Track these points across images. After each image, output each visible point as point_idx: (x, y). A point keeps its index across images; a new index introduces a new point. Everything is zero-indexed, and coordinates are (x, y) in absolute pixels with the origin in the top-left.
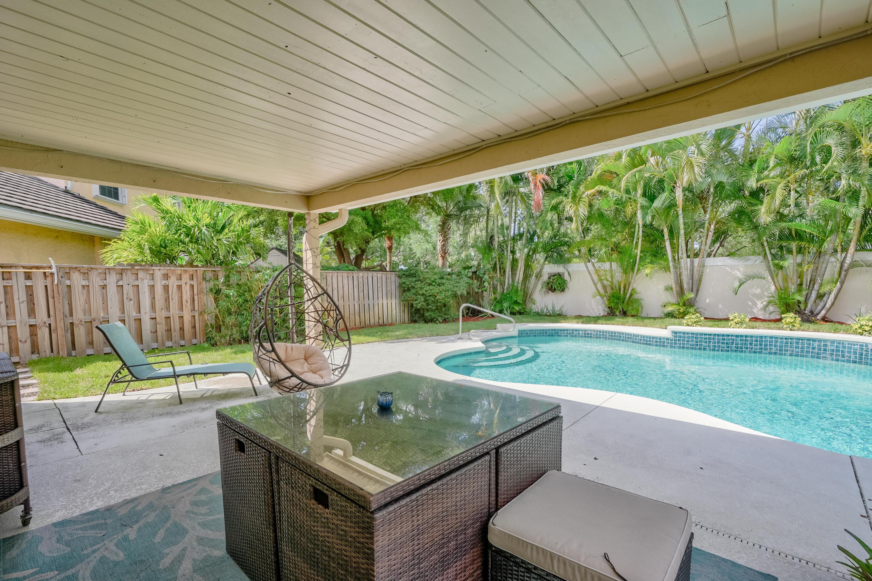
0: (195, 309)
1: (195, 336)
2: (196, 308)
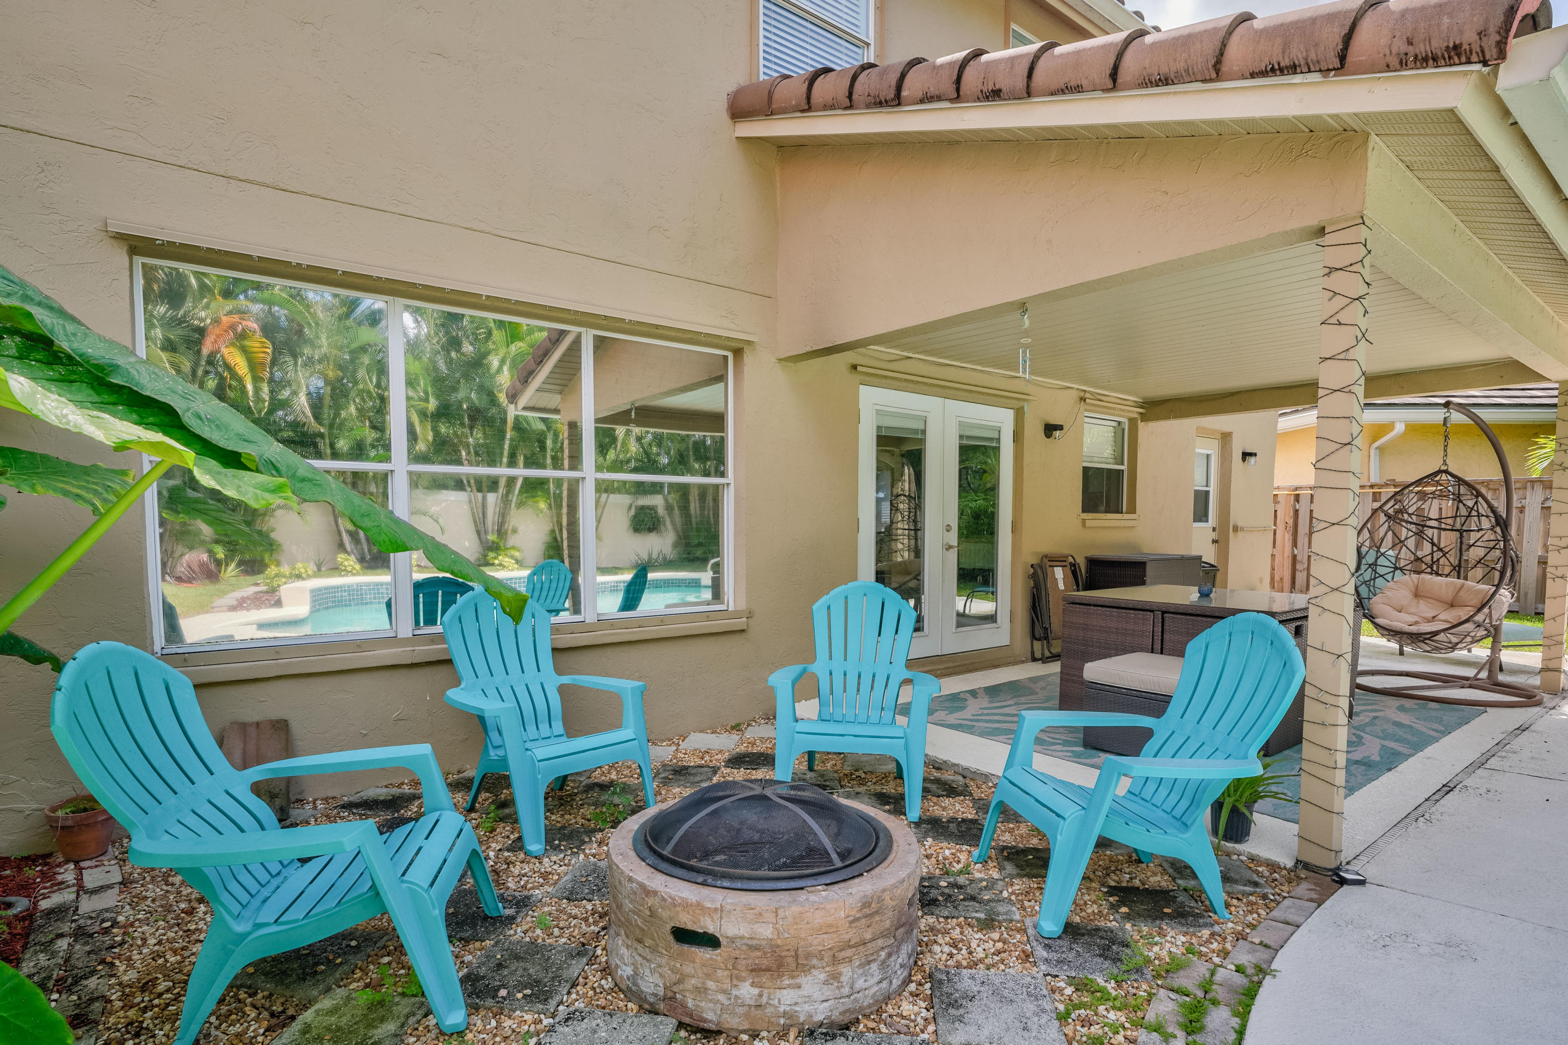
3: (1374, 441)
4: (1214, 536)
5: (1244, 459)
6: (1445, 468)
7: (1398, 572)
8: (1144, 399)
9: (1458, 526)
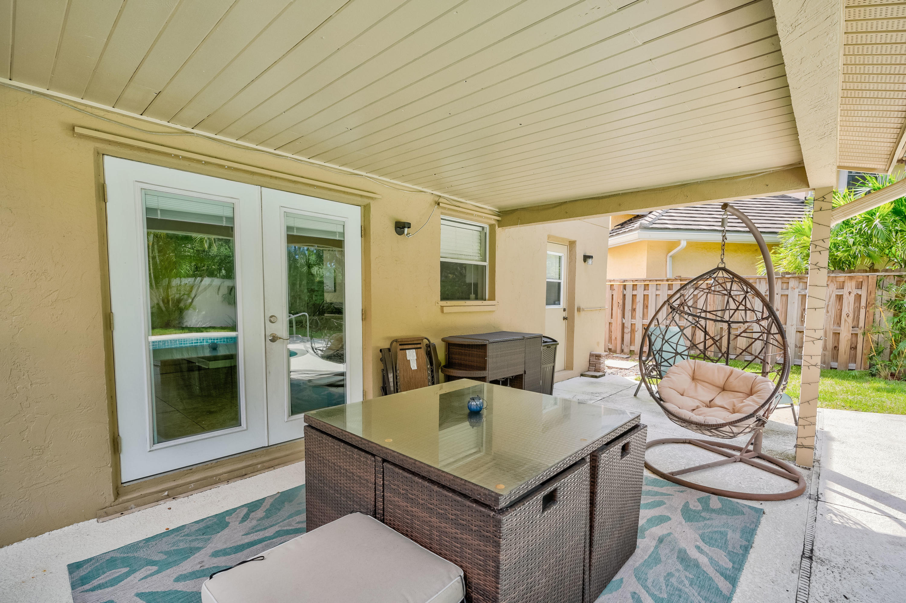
0: (860, 326)
1: (853, 359)
2: (861, 324)
3: (669, 252)
4: (565, 314)
5: (585, 261)
6: (723, 266)
7: (678, 357)
8: (499, 208)
9: (727, 318)
